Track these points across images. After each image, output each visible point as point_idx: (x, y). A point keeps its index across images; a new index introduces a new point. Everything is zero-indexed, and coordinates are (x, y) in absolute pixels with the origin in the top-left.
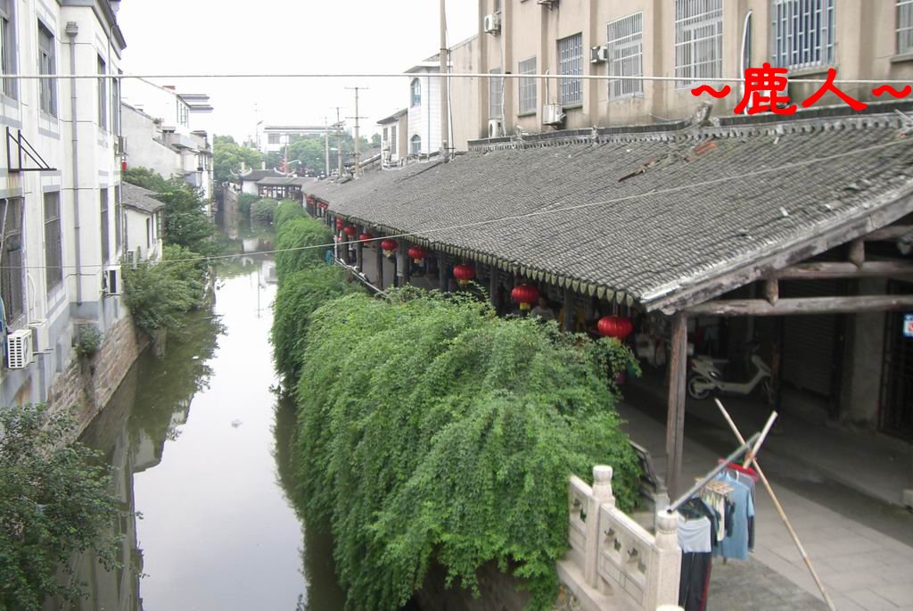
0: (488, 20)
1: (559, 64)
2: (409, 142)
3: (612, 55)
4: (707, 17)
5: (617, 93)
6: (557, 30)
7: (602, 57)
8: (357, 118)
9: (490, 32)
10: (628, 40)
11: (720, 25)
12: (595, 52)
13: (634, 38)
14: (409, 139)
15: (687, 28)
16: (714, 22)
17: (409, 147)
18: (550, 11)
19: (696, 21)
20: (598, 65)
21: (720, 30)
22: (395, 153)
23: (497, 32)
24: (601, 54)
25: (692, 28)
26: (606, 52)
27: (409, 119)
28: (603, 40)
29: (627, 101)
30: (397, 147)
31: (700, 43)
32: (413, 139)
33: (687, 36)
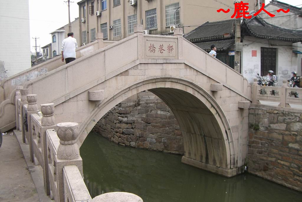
0: (82, 20)
1: (101, 30)
2: (52, 53)
3: (114, 27)
4: (134, 20)
5: (115, 35)
6: (101, 22)
7: (112, 28)
8: (36, 47)
9: (83, 22)
10: (117, 24)
11: (137, 21)
12: (110, 27)
13: (119, 24)
14: (52, 52)
15: (130, 22)
16: (136, 20)
17: (52, 54)
18: (99, 18)
19: (132, 20)
20: (111, 29)
21: (137, 22)
22: (48, 56)
23: (84, 22)
24: (112, 27)
25: (131, 21)
26: (113, 26)
27: (52, 46)
28: (112, 24)
29: (118, 37)
30: (49, 54)
31: (133, 24)
32: (53, 52)
33: (130, 23)
